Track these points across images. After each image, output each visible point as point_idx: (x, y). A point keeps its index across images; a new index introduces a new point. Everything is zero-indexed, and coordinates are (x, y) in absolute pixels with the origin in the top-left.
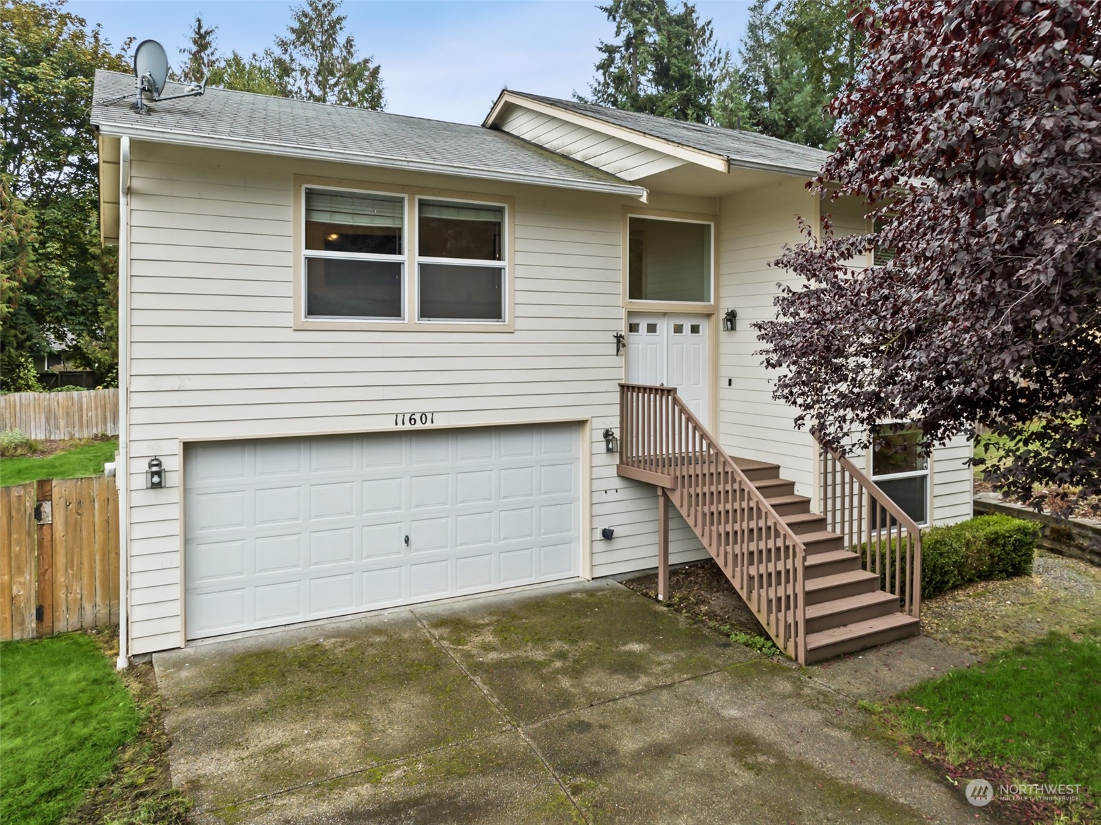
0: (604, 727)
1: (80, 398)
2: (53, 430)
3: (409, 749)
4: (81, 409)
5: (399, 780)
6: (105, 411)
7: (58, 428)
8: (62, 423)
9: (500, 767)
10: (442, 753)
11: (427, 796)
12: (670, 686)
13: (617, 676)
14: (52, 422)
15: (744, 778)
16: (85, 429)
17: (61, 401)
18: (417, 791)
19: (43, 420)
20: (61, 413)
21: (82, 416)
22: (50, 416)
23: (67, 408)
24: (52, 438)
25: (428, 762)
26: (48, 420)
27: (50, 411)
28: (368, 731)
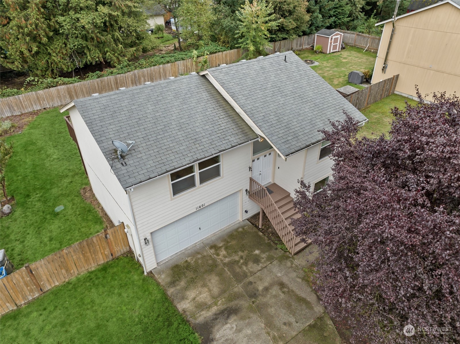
0: (255, 283)
1: (19, 98)
2: (13, 111)
3: (220, 295)
4: (21, 102)
5: (221, 304)
6: (31, 101)
7: (15, 110)
8: (16, 108)
9: (238, 298)
10: (226, 295)
11: (227, 308)
12: (266, 267)
13: (255, 264)
14: (11, 108)
15: (282, 296)
16: (26, 109)
17: (12, 100)
18: (225, 306)
19: (8, 108)
20: (14, 105)
21: (22, 104)
22: (10, 107)
23: (15, 102)
24: (14, 115)
25: (224, 298)
26: (10, 108)
27: (9, 105)
28: (210, 291)
